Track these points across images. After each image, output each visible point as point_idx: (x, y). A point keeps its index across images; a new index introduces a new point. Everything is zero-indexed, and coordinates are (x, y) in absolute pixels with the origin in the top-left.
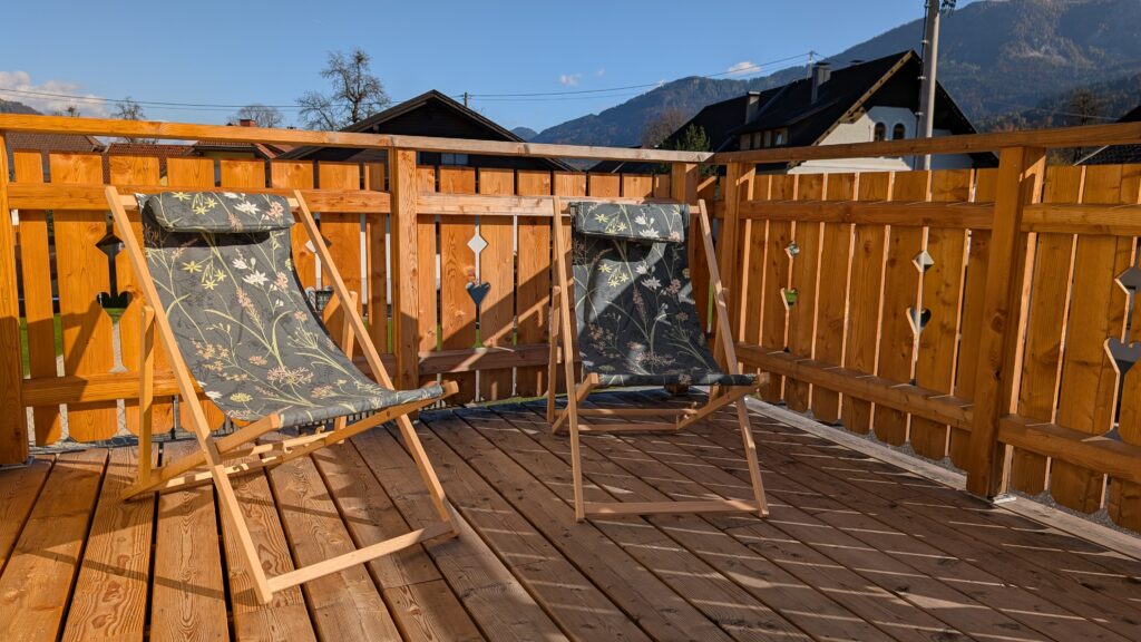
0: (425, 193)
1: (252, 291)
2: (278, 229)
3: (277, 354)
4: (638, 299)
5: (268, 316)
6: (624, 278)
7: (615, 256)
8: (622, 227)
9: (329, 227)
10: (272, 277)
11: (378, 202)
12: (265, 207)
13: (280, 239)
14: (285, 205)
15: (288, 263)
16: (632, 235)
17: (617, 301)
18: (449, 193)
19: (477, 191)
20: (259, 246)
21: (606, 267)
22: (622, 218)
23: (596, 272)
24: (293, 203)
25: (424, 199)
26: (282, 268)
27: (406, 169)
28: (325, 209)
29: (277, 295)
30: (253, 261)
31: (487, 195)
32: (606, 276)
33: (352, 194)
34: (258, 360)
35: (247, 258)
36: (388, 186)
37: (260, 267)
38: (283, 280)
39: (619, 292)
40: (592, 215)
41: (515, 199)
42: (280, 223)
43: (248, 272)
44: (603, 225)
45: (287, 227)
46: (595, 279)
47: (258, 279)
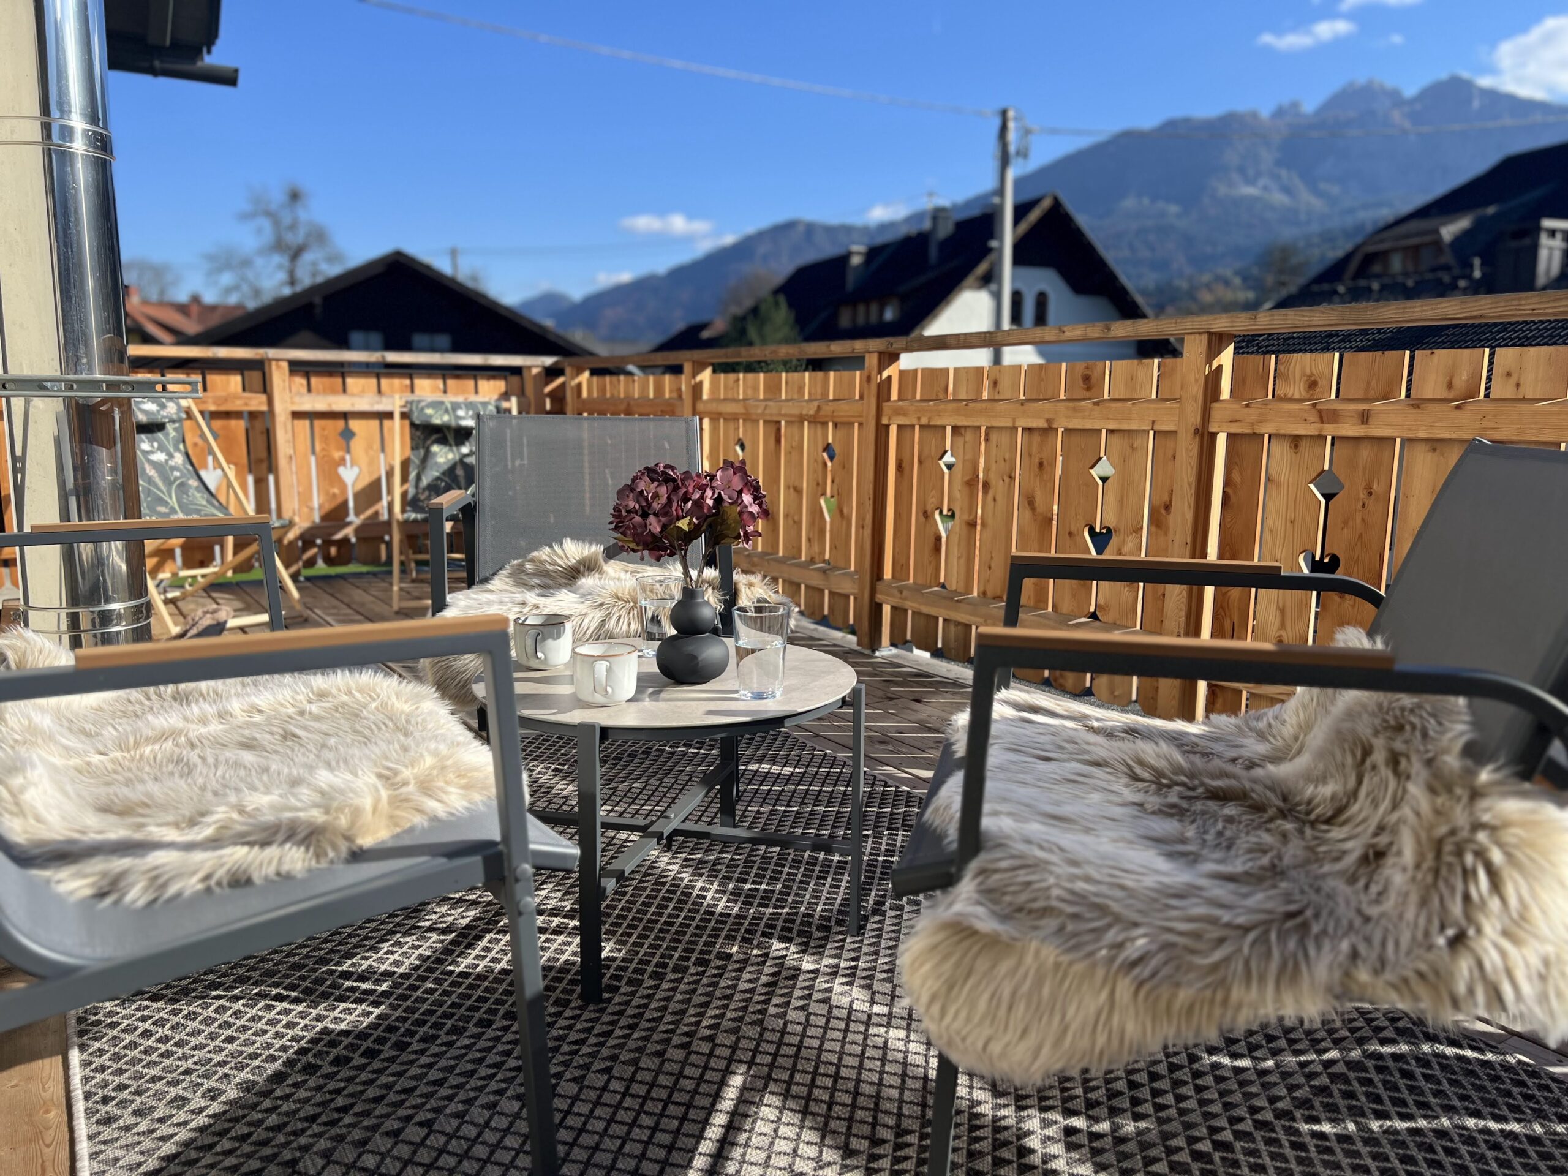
0: (299, 394)
1: (155, 465)
2: (173, 421)
3: (176, 506)
4: (460, 472)
5: (169, 483)
6: (450, 456)
7: (443, 441)
8: (446, 418)
9: (217, 424)
10: (171, 456)
11: (257, 402)
12: (163, 406)
13: (175, 429)
14: (178, 405)
15: (181, 446)
16: (453, 423)
17: (444, 473)
18: (318, 393)
19: (344, 391)
20: (160, 435)
21: (435, 448)
22: (447, 411)
23: (428, 452)
24: (184, 403)
25: (297, 399)
26: (177, 449)
27: (279, 376)
28: (213, 408)
29: (174, 468)
30: (156, 445)
31: (353, 395)
32: (435, 454)
33: (236, 397)
34: (162, 509)
35: (151, 441)
36: (265, 388)
37: (161, 448)
38: (179, 459)
39: (445, 467)
40: (422, 409)
41: (377, 398)
42: (175, 417)
43: (151, 452)
44: (431, 416)
45: (180, 420)
46: (427, 455)
47: (160, 457)
